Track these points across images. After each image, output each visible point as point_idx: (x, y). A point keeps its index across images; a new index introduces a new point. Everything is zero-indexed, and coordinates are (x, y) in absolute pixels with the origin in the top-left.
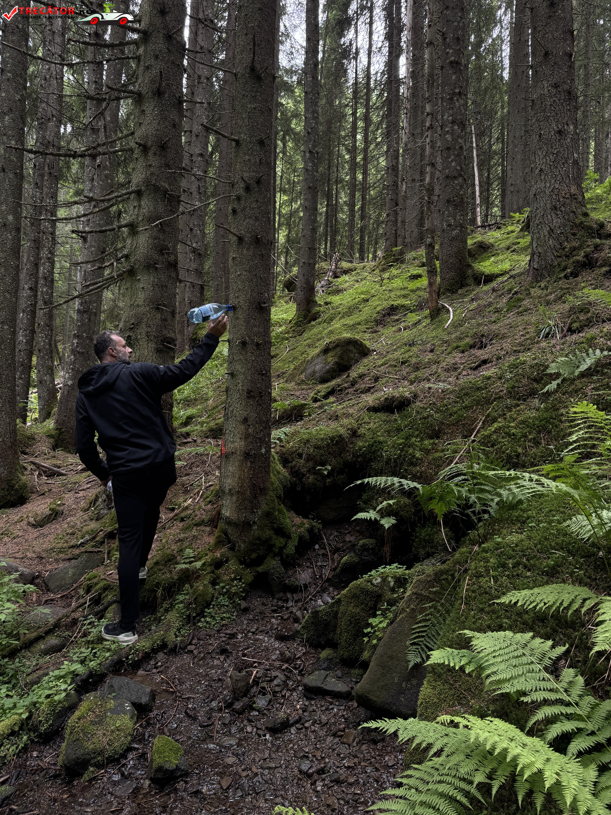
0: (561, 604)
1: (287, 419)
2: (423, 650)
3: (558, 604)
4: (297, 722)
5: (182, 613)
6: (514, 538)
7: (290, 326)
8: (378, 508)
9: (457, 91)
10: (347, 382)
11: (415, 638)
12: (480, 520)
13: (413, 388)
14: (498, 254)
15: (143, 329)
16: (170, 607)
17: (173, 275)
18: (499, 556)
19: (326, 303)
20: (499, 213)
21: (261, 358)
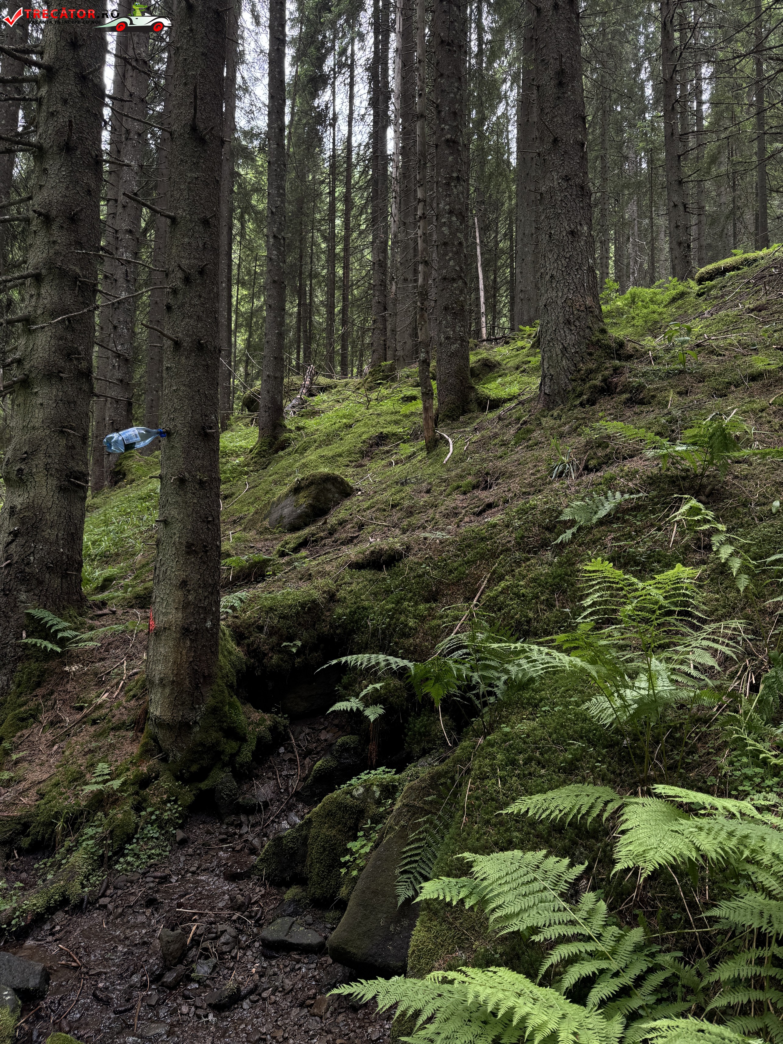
0: (579, 811)
1: (243, 580)
2: (416, 879)
3: (575, 811)
4: (251, 992)
5: (92, 853)
6: (524, 727)
7: (250, 456)
8: (362, 694)
9: (455, 175)
10: (324, 531)
11: (406, 864)
12: (485, 704)
13: (405, 538)
14: (506, 375)
15: (40, 460)
16: (76, 846)
17: (85, 387)
18: (508, 751)
19: (298, 429)
20: (507, 325)
21: (207, 500)
